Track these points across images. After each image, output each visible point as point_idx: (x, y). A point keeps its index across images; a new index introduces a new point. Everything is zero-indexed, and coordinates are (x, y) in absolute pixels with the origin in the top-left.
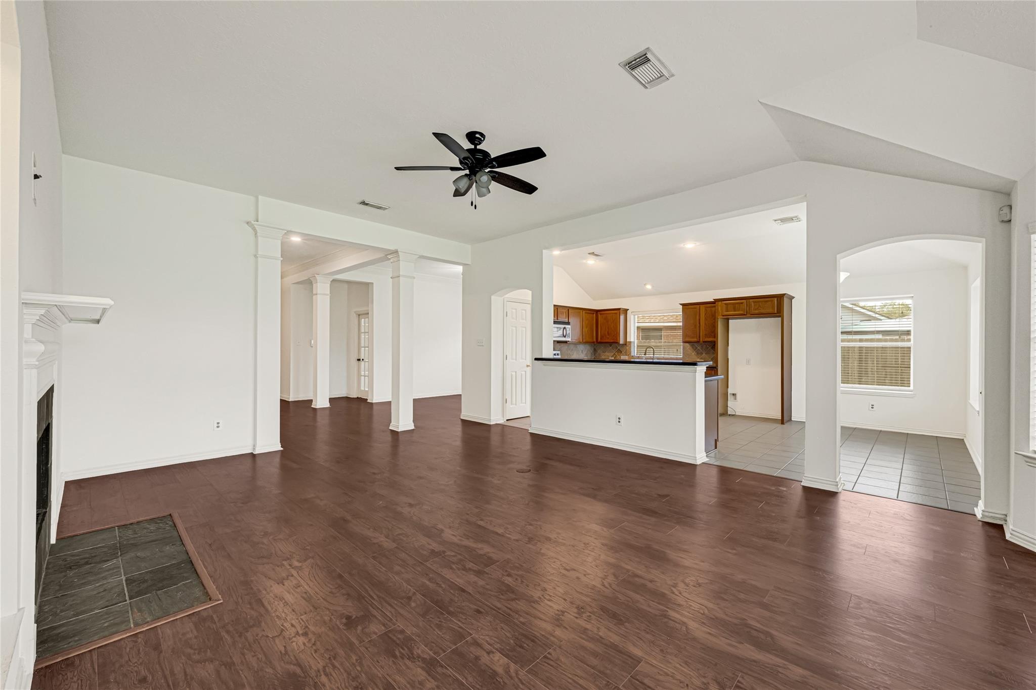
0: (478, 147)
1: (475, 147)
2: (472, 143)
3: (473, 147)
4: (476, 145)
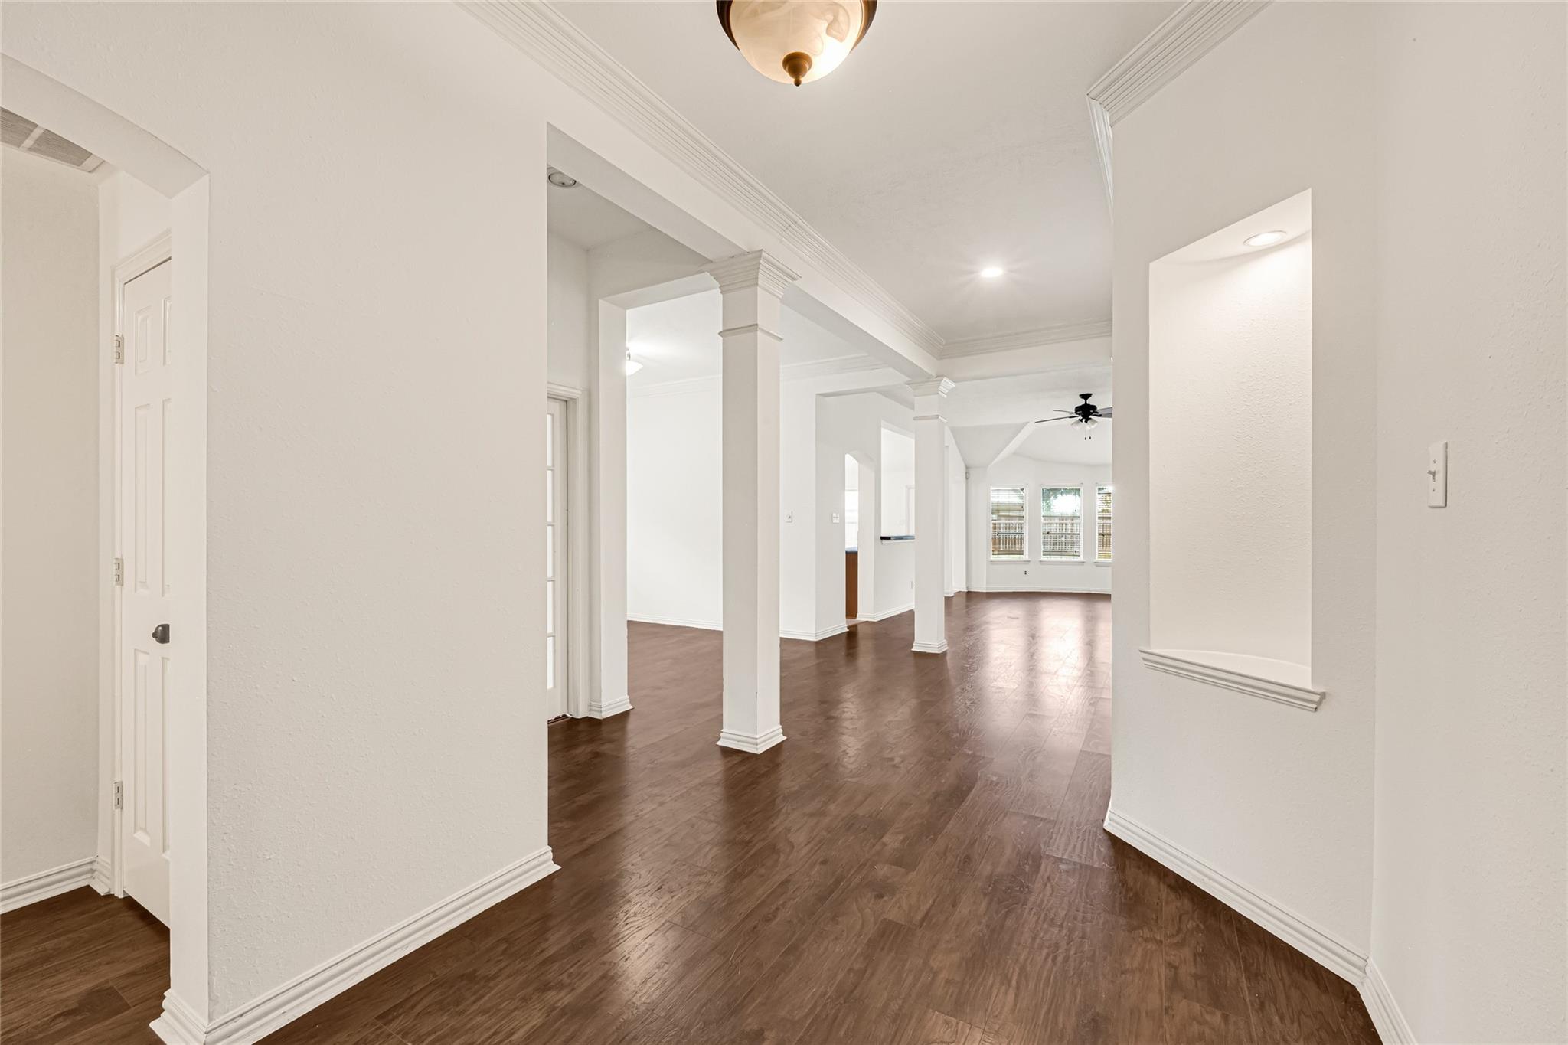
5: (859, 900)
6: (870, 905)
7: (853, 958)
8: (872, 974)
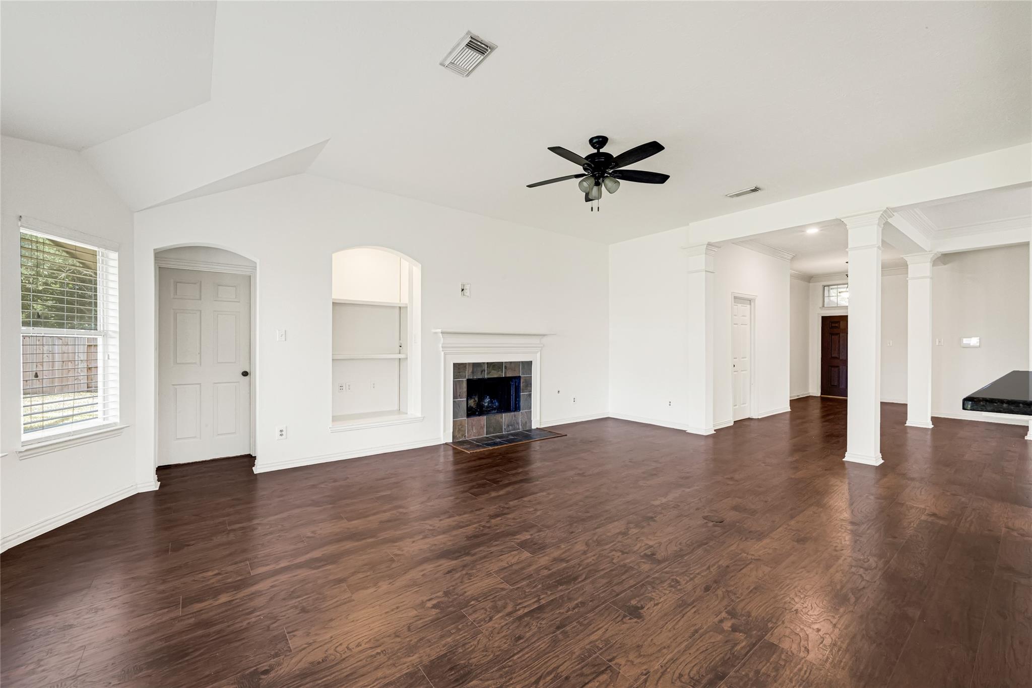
0: (601, 150)
1: (598, 151)
2: (594, 147)
3: (595, 151)
4: (598, 149)
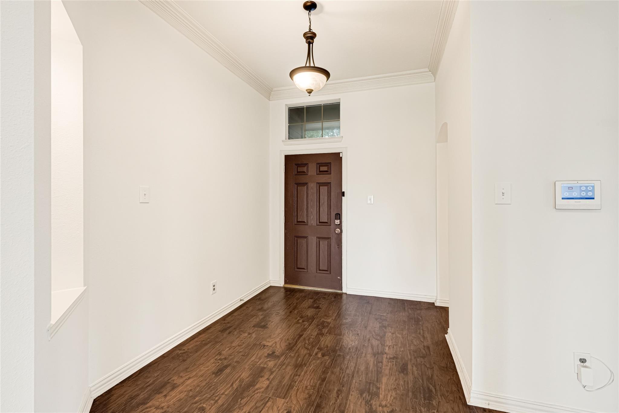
5: (299, 409)
6: (293, 406)
7: (299, 380)
8: (291, 375)
